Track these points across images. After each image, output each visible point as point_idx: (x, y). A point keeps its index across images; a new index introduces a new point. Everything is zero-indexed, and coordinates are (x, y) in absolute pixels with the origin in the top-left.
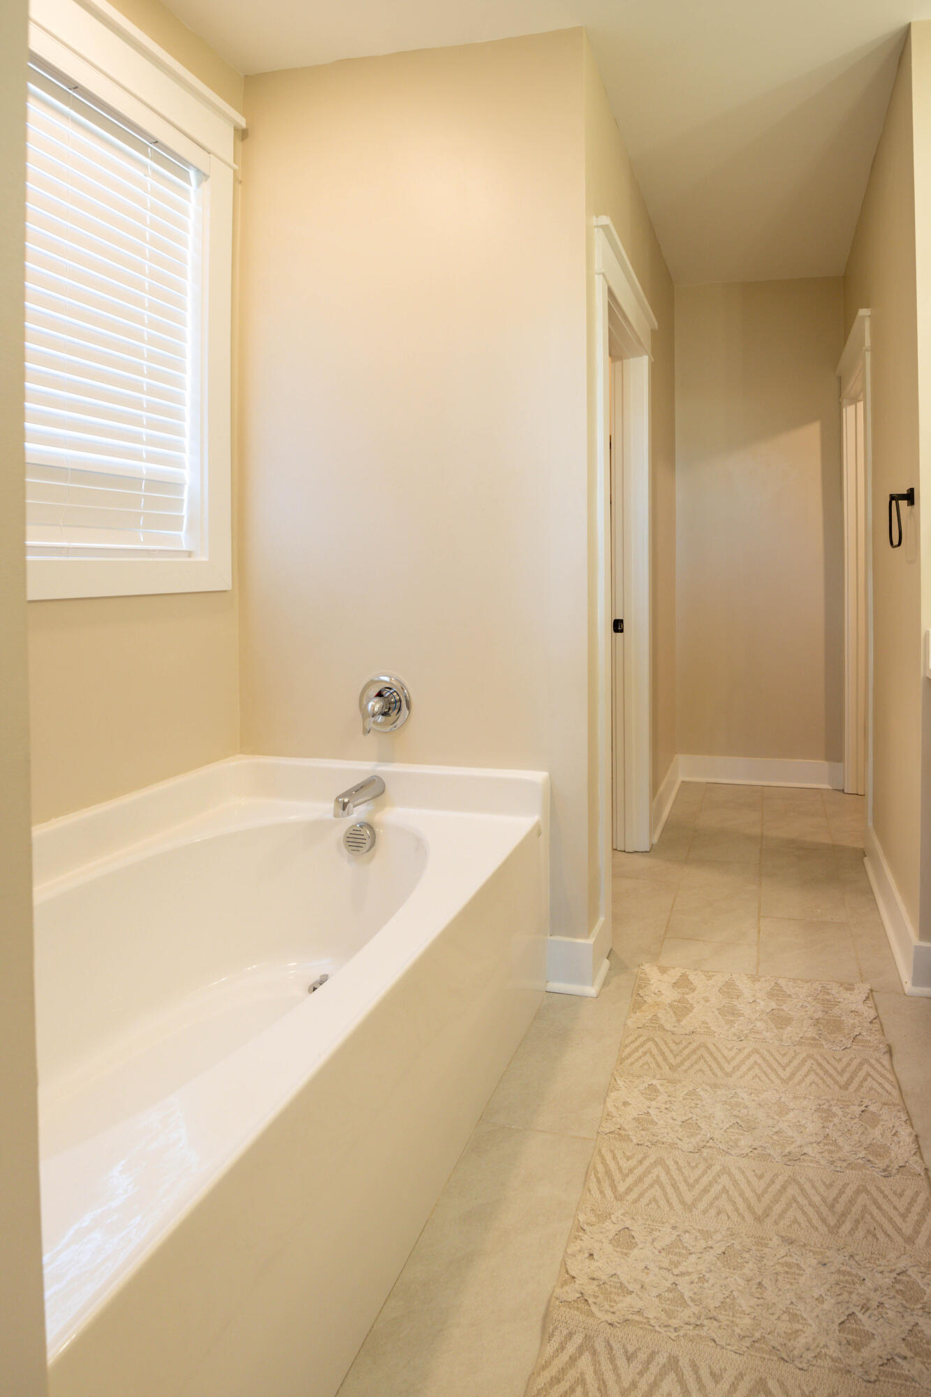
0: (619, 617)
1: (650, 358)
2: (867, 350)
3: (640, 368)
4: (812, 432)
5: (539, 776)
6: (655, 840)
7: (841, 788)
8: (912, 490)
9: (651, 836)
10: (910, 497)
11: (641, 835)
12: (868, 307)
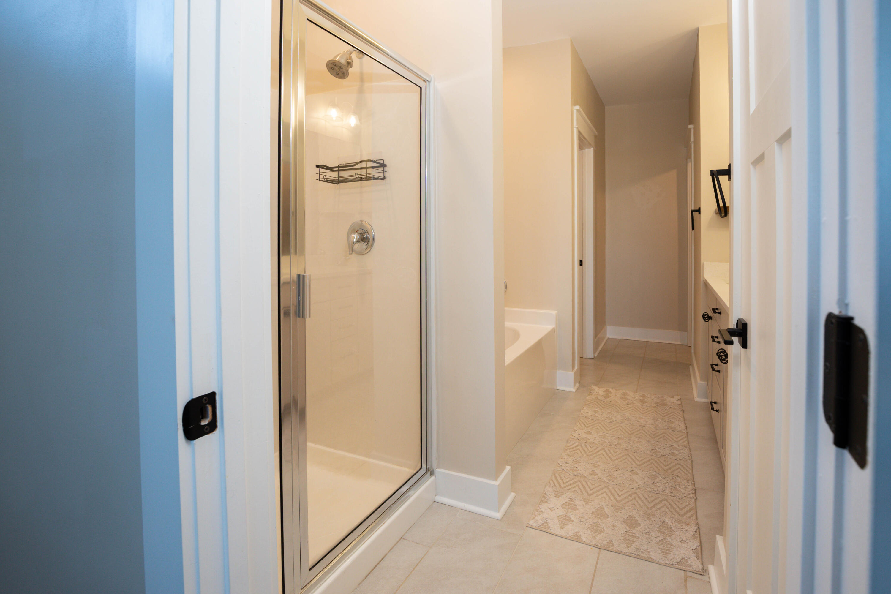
0: (581, 259)
1: (594, 149)
2: (692, 143)
3: (590, 153)
4: (673, 174)
5: (554, 312)
6: (596, 355)
7: (686, 344)
8: (700, 208)
9: (594, 353)
10: (699, 211)
11: (590, 353)
12: (692, 124)
